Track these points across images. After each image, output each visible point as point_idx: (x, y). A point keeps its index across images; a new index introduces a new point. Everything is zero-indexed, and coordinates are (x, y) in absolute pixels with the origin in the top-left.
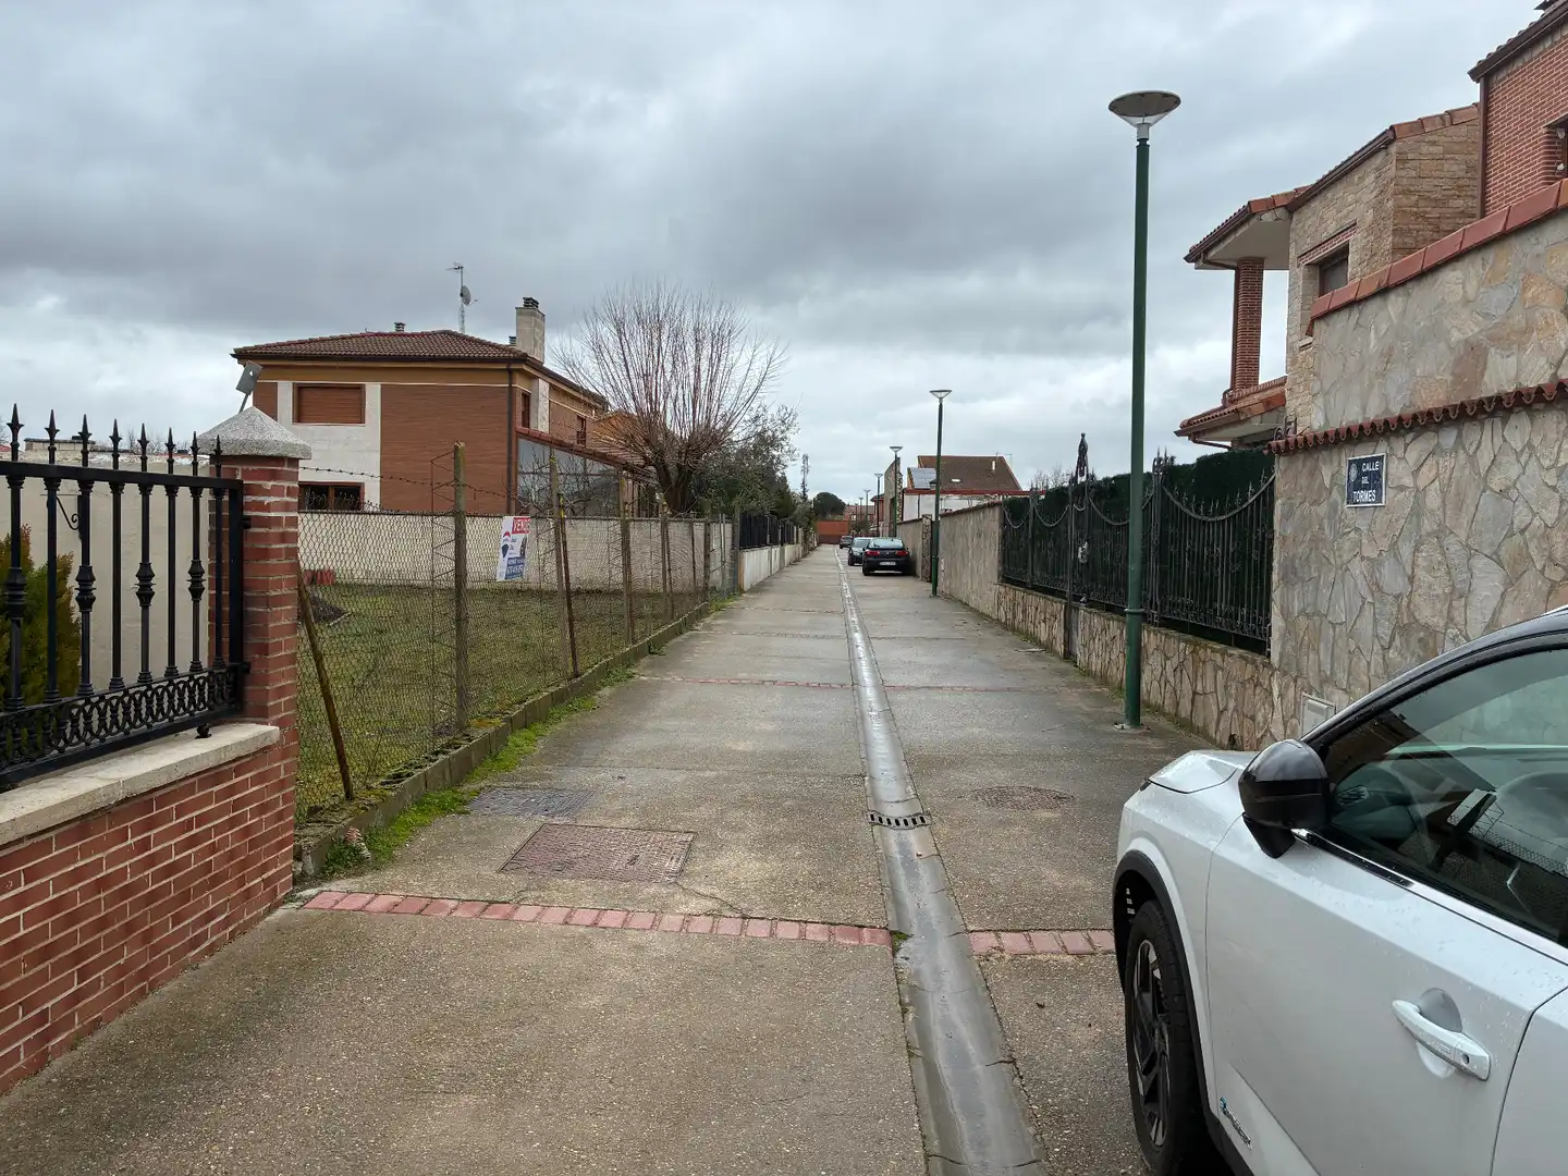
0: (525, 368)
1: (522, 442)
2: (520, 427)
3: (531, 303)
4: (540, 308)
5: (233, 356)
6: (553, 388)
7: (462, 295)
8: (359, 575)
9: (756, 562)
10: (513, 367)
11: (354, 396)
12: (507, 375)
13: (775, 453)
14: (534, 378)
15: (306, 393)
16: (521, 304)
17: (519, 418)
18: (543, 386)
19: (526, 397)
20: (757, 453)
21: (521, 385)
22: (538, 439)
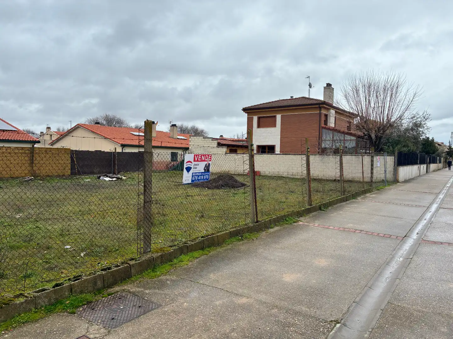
0: (325, 106)
1: (324, 130)
2: (323, 125)
3: (329, 85)
4: (332, 87)
5: (242, 110)
6: (336, 112)
7: (309, 85)
8: (267, 173)
9: (406, 171)
10: (321, 106)
11: (273, 119)
12: (319, 109)
13: (421, 129)
14: (328, 109)
15: (261, 119)
16: (325, 86)
17: (323, 122)
18: (333, 112)
19: (326, 116)
20: (412, 129)
21: (324, 112)
22: (329, 129)
